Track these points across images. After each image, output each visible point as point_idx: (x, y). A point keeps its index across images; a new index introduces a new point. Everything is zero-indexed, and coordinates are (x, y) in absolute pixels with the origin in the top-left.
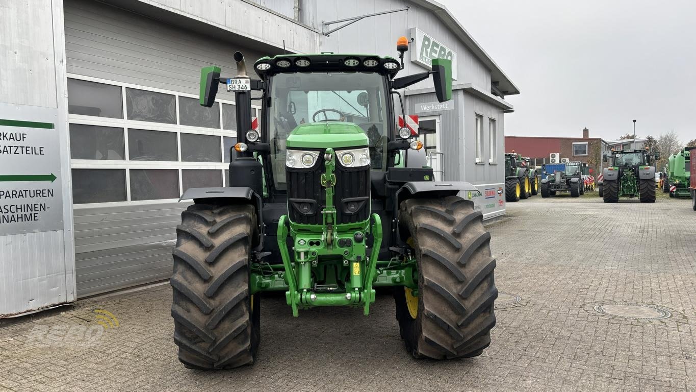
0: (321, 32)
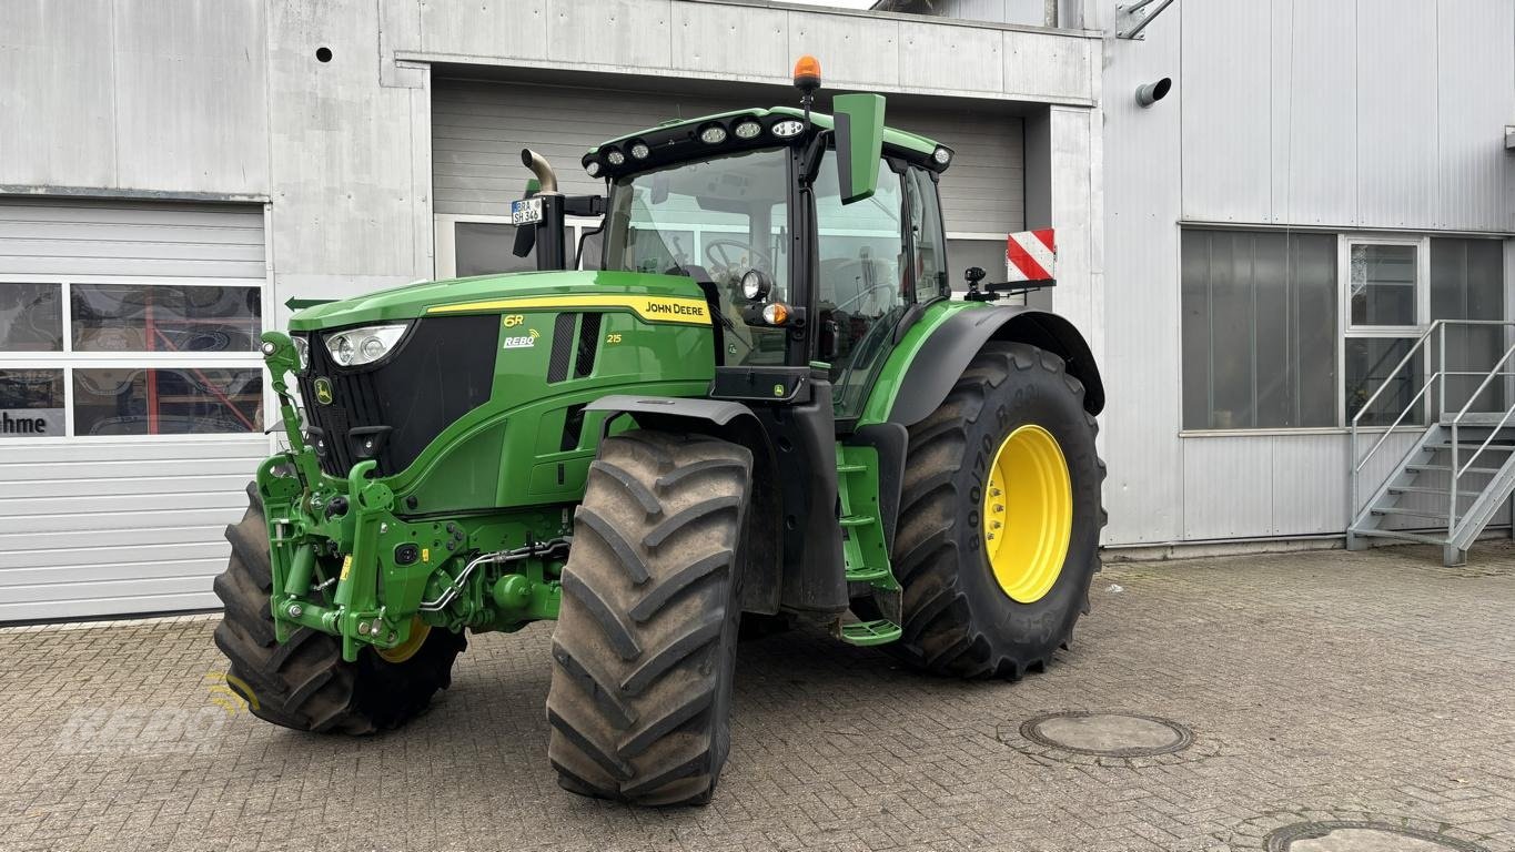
0: (1112, 34)
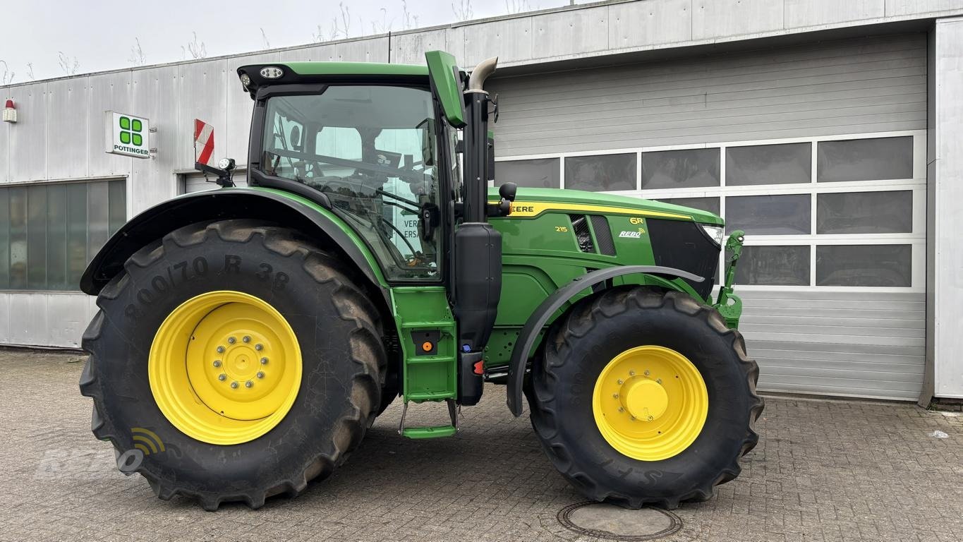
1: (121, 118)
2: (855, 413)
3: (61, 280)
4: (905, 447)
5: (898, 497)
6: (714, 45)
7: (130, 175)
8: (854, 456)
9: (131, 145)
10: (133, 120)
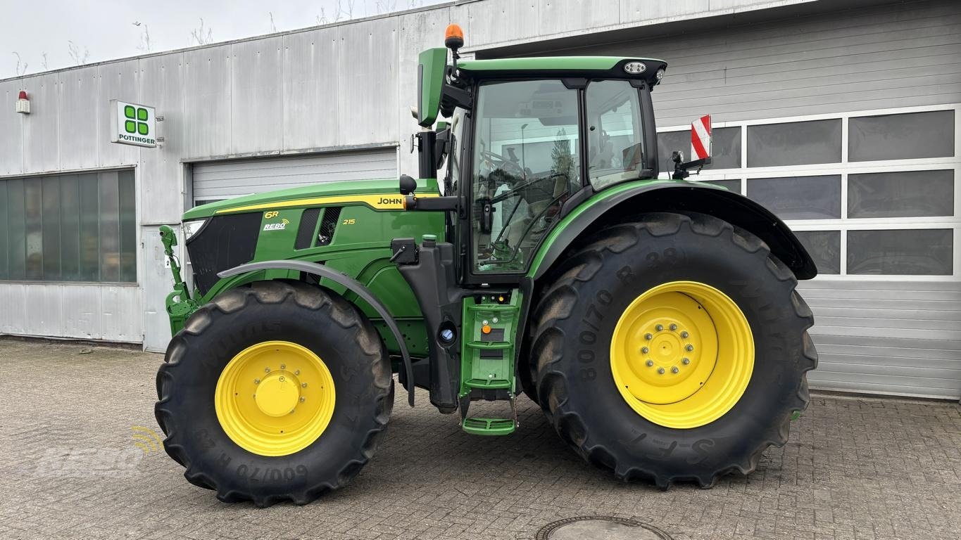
1: (126, 107)
2: (888, 413)
3: (75, 271)
4: (941, 454)
5: (929, 516)
6: (734, 15)
7: (139, 165)
8: (883, 465)
9: (137, 135)
10: (139, 109)
